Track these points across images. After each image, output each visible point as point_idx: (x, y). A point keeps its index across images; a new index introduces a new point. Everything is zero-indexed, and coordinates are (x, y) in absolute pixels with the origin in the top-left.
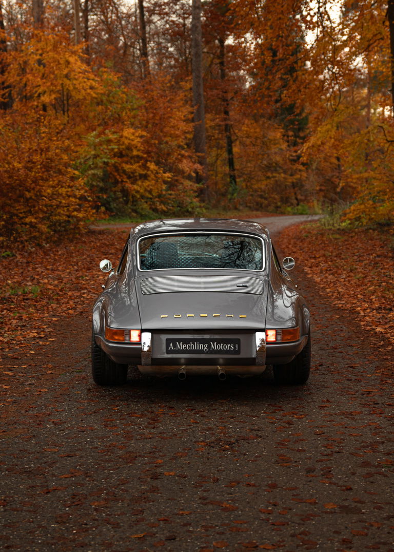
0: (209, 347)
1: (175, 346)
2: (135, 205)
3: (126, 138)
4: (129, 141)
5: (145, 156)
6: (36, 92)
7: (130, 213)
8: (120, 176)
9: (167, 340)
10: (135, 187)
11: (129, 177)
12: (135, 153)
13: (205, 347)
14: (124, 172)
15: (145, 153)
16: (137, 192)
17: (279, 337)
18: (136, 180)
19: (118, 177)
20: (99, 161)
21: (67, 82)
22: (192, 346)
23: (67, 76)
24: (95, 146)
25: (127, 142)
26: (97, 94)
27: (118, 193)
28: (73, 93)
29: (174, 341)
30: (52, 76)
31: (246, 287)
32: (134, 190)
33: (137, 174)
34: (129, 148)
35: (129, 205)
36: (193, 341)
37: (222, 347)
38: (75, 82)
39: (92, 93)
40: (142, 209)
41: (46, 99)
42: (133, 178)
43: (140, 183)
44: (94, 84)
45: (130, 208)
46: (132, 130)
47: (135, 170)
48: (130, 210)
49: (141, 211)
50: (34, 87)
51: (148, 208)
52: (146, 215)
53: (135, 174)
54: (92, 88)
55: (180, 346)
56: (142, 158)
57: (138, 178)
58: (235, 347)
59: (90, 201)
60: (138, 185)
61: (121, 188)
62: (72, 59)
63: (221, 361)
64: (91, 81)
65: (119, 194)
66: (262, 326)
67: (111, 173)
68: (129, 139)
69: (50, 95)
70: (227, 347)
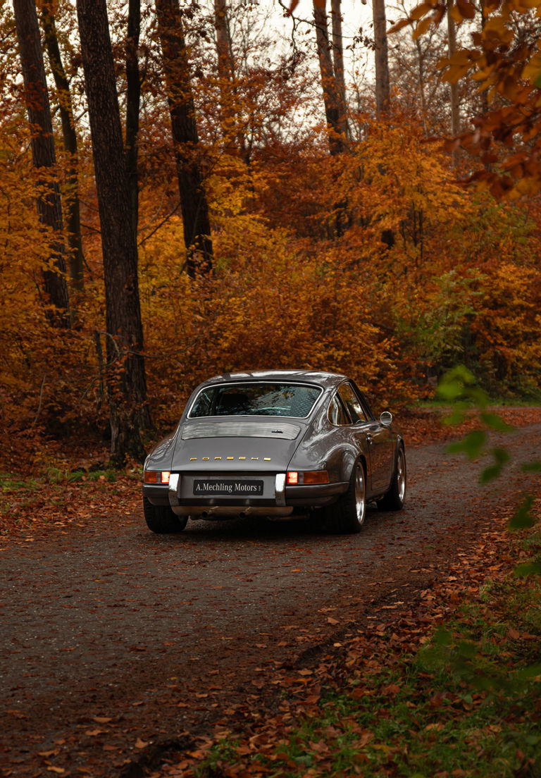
0: (233, 488)
1: (202, 487)
2: (515, 380)
3: (503, 279)
4: (506, 284)
5: (532, 305)
6: (375, 212)
7: (506, 391)
8: (492, 336)
9: (195, 481)
10: (516, 352)
11: (507, 337)
12: (517, 301)
13: (230, 488)
14: (497, 330)
15: (533, 301)
16: (519, 359)
17: (302, 480)
18: (518, 342)
19: (489, 337)
20: (457, 316)
21: (419, 197)
22: (218, 487)
23: (419, 189)
24: (450, 292)
25: (502, 285)
26: (465, 214)
27: (486, 362)
28: (428, 214)
29: (201, 482)
30: (396, 190)
31: (281, 432)
32: (514, 356)
33: (520, 332)
34: (507, 294)
35: (506, 381)
36: (219, 482)
37: (245, 488)
38: (431, 197)
39: (456, 213)
40: (526, 385)
41: (386, 224)
42: (513, 339)
43: (523, 346)
44: (459, 198)
45: (506, 384)
46: (512, 268)
47: (515, 327)
48: (505, 388)
49: (524, 389)
50: (372, 207)
51: (537, 384)
52: (530, 395)
53: (517, 333)
54: (455, 204)
55: (207, 487)
56: (528, 309)
57: (521, 339)
58: (257, 488)
59: (394, 370)
60: (520, 349)
61: (492, 355)
62: (426, 164)
63: (248, 502)
64: (455, 196)
65: (489, 364)
66: (284, 469)
67: (478, 332)
68: (508, 281)
69: (393, 218)
70: (250, 488)
